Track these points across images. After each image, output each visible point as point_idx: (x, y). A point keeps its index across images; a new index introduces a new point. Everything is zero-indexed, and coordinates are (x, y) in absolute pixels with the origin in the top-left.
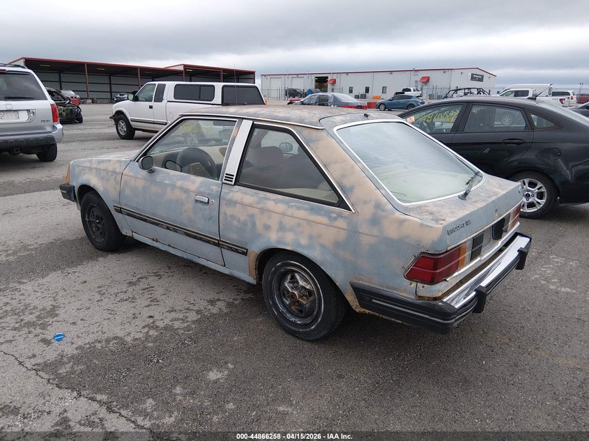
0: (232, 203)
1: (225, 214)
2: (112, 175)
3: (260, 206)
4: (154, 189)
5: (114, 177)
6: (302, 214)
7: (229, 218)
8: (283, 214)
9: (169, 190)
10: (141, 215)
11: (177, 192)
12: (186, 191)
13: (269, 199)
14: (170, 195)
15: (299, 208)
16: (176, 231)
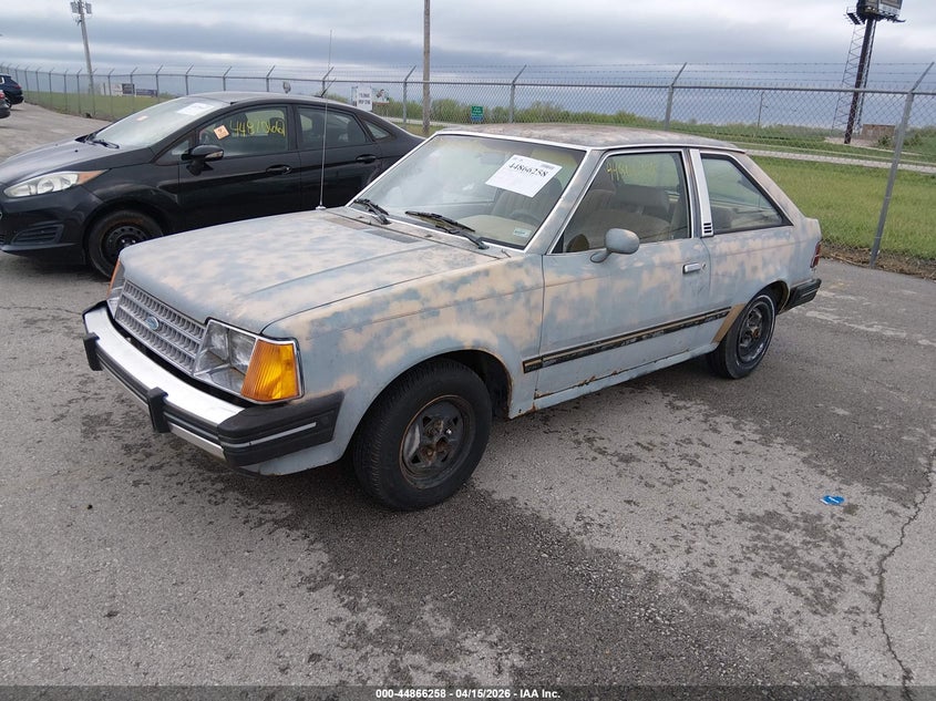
0: (723, 257)
1: (717, 274)
2: (518, 298)
3: (745, 249)
4: (620, 285)
5: (523, 300)
6: (772, 242)
7: (720, 278)
8: (762, 249)
9: (645, 275)
10: (591, 344)
11: (658, 272)
12: (669, 266)
13: (746, 239)
14: (648, 283)
15: (769, 237)
16: (650, 336)
